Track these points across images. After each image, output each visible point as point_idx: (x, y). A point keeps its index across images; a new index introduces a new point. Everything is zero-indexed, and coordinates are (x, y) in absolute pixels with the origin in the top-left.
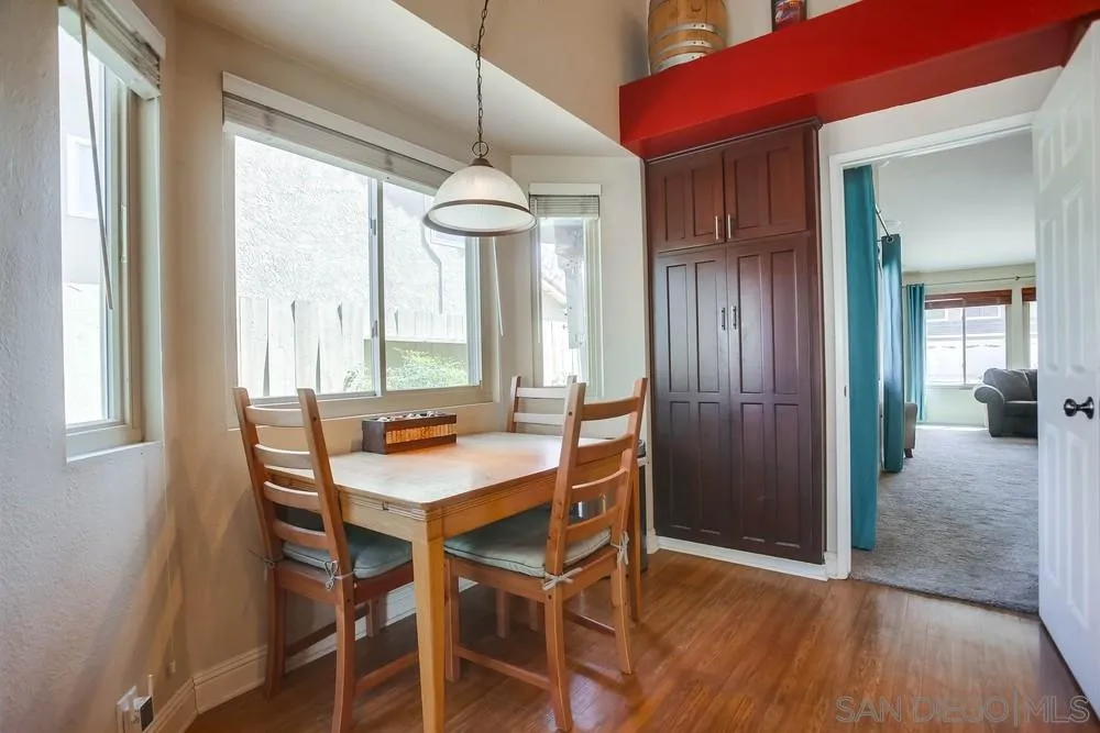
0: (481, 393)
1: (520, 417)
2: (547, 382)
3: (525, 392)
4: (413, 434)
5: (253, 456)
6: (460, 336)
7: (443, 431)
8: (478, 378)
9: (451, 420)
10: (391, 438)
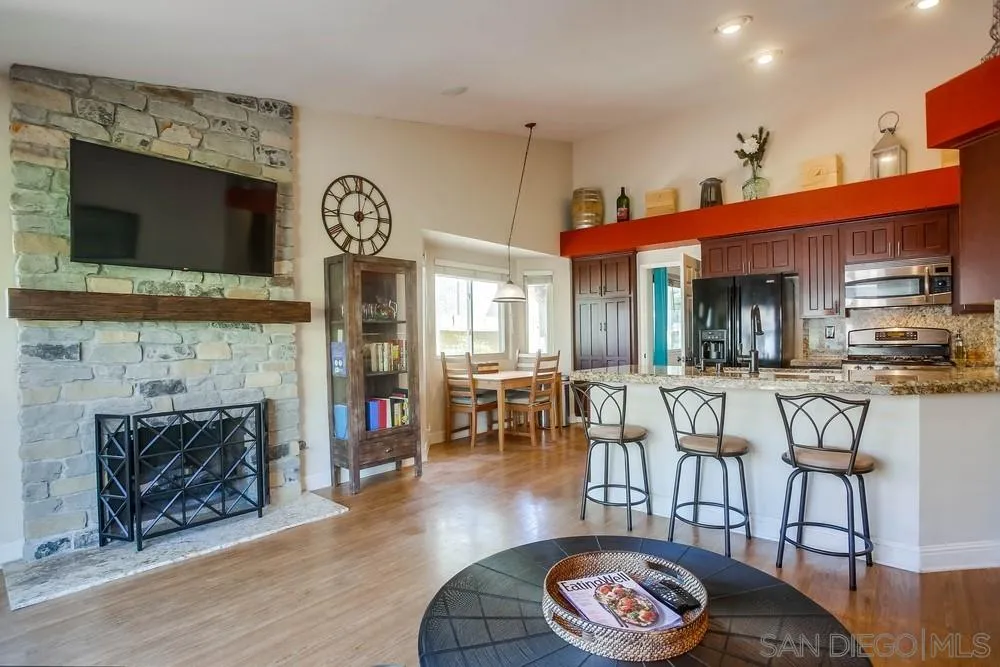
0: (505, 356)
1: (520, 365)
2: (530, 351)
3: (523, 355)
4: (485, 368)
5: (446, 371)
6: (495, 328)
7: (494, 368)
8: (503, 351)
9: (497, 364)
10: (480, 369)
